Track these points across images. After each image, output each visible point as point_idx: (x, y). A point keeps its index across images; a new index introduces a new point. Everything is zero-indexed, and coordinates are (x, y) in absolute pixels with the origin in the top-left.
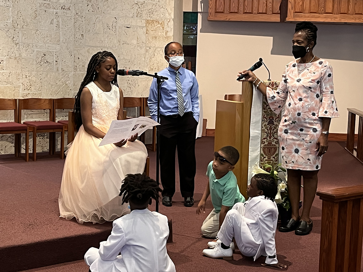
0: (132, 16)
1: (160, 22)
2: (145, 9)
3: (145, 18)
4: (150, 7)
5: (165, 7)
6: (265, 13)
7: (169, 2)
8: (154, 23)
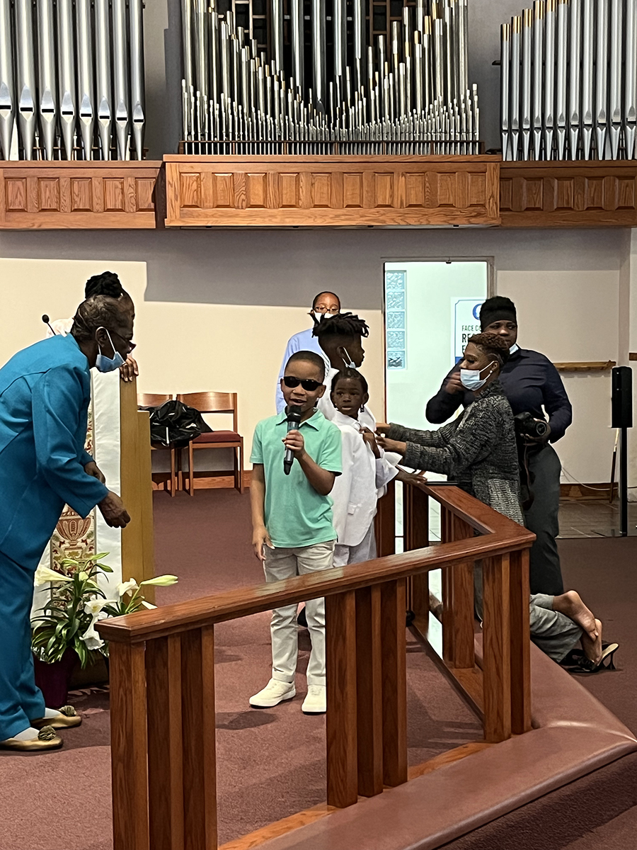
6: (122, 210)
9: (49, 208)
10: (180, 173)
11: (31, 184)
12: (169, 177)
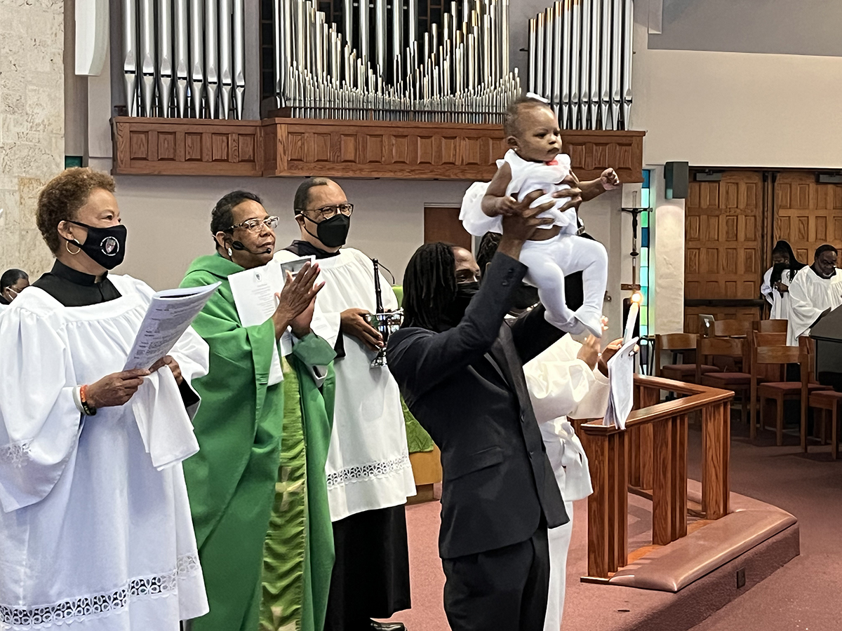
2: (17, 156)
3: (17, 175)
4: (25, 153)
5: (49, 153)
6: (227, 161)
7: (56, 142)
8: (33, 182)
9: (166, 157)
10: (288, 133)
11: (152, 137)
12: (279, 136)
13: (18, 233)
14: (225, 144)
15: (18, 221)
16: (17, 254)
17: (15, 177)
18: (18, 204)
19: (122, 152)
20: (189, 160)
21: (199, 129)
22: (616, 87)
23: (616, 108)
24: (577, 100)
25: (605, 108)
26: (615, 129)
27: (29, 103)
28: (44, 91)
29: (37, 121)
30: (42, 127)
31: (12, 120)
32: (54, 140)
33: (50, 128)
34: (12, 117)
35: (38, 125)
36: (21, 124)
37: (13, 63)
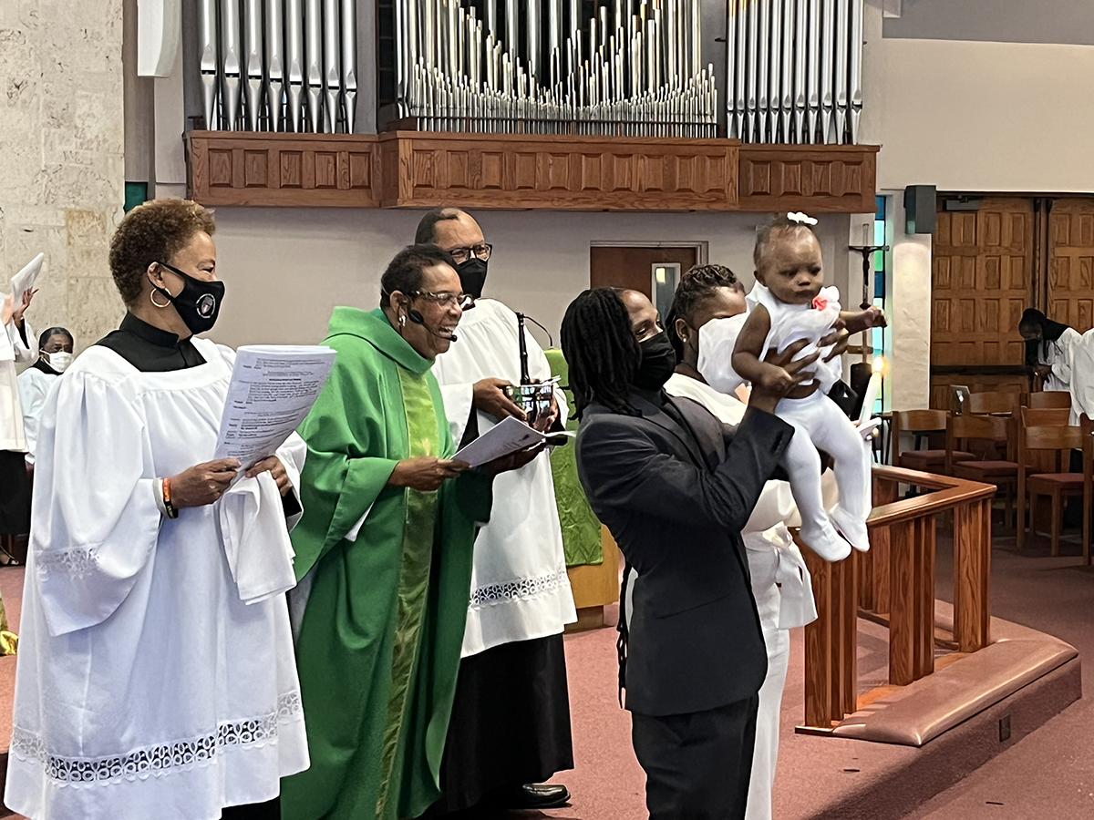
0: (35, 201)
1: (97, 215)
2: (63, 182)
3: (64, 206)
4: (73, 178)
5: (105, 177)
6: (335, 187)
7: (114, 165)
8: (85, 215)
9: (256, 183)
10: (414, 150)
11: (237, 156)
12: (402, 155)
13: (65, 281)
14: (331, 165)
15: (65, 266)
16: (64, 309)
17: (62, 209)
18: (65, 245)
19: (198, 176)
20: (285, 186)
21: (298, 146)
22: (841, 88)
23: (841, 115)
24: (789, 106)
25: (826, 115)
26: (840, 142)
27: (78, 112)
28: (97, 98)
29: (89, 136)
30: (95, 144)
31: (57, 136)
32: (110, 161)
33: (106, 145)
34: (58, 131)
35: (91, 141)
36: (68, 140)
37: (58, 61)
